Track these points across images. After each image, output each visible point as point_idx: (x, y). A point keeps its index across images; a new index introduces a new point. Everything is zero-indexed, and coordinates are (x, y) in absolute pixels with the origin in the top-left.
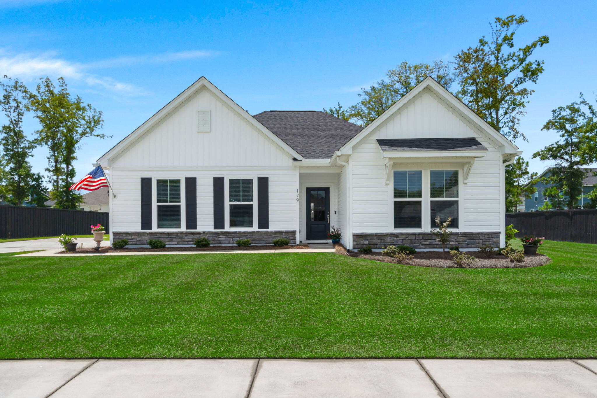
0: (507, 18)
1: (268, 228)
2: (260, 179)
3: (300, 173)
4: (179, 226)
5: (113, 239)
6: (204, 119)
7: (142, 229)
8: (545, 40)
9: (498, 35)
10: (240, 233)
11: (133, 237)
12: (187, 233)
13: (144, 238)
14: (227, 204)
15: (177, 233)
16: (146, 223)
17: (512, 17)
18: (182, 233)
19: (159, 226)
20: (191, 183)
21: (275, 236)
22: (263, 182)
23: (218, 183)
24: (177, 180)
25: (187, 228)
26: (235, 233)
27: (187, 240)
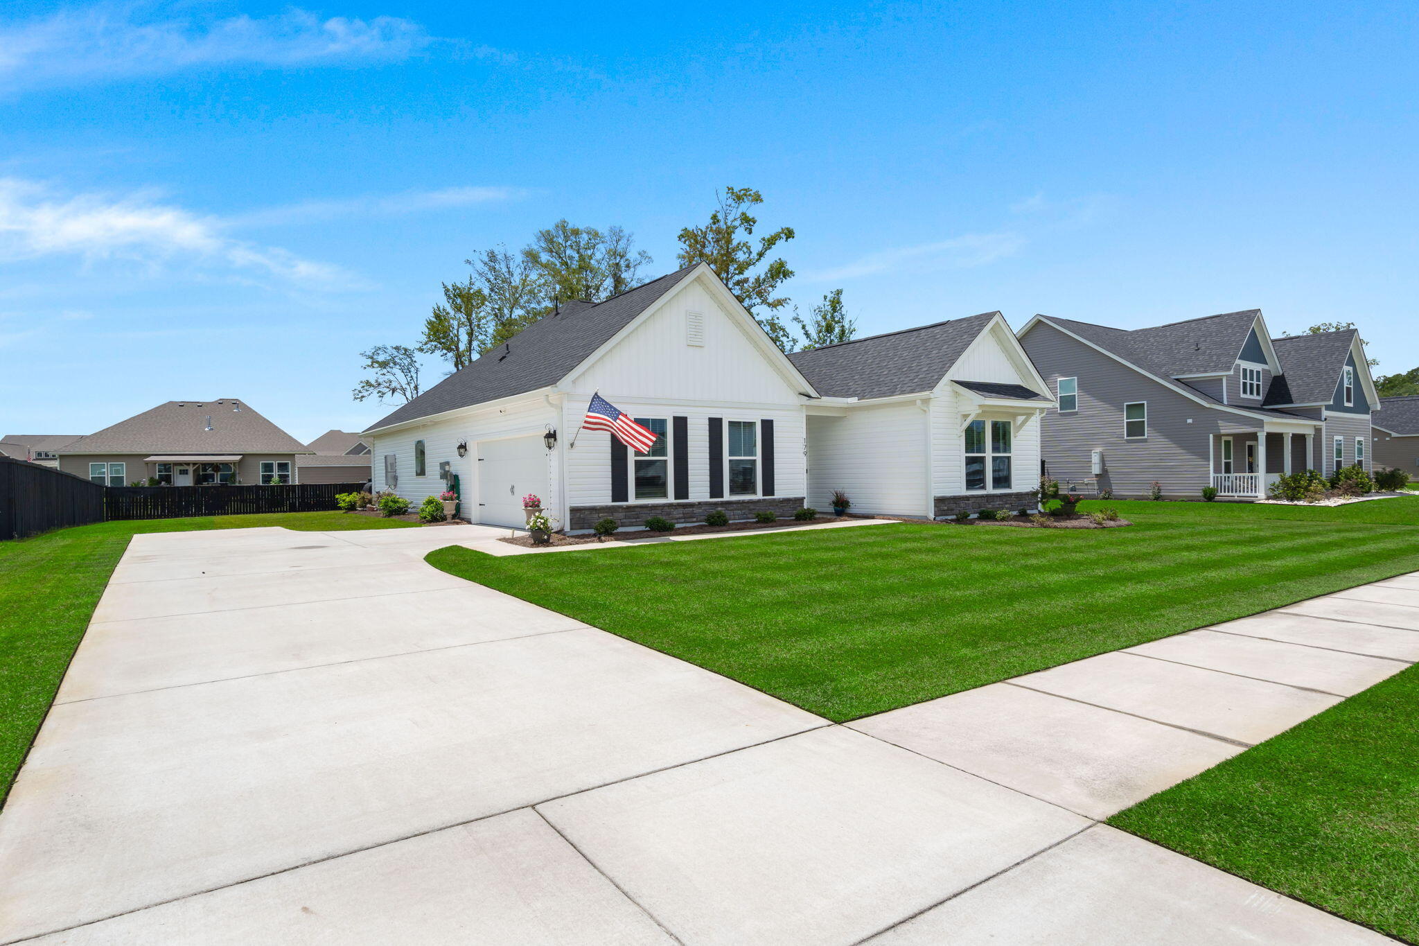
0: (740, 191)
1: (773, 495)
2: (763, 422)
3: (807, 416)
4: (665, 495)
5: (571, 519)
6: (696, 326)
7: (614, 500)
8: (789, 234)
9: (728, 211)
10: (743, 502)
11: (601, 515)
12: (679, 505)
13: (616, 515)
14: (726, 458)
15: (664, 506)
16: (619, 491)
17: (746, 190)
18: (670, 505)
19: (638, 495)
20: (681, 424)
21: (782, 506)
22: (768, 426)
23: (715, 425)
24: (663, 420)
25: (676, 498)
26: (738, 502)
27: (677, 516)
